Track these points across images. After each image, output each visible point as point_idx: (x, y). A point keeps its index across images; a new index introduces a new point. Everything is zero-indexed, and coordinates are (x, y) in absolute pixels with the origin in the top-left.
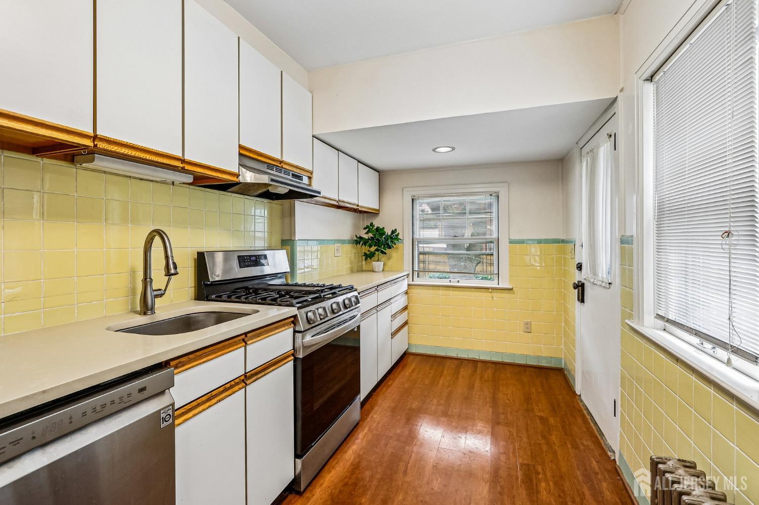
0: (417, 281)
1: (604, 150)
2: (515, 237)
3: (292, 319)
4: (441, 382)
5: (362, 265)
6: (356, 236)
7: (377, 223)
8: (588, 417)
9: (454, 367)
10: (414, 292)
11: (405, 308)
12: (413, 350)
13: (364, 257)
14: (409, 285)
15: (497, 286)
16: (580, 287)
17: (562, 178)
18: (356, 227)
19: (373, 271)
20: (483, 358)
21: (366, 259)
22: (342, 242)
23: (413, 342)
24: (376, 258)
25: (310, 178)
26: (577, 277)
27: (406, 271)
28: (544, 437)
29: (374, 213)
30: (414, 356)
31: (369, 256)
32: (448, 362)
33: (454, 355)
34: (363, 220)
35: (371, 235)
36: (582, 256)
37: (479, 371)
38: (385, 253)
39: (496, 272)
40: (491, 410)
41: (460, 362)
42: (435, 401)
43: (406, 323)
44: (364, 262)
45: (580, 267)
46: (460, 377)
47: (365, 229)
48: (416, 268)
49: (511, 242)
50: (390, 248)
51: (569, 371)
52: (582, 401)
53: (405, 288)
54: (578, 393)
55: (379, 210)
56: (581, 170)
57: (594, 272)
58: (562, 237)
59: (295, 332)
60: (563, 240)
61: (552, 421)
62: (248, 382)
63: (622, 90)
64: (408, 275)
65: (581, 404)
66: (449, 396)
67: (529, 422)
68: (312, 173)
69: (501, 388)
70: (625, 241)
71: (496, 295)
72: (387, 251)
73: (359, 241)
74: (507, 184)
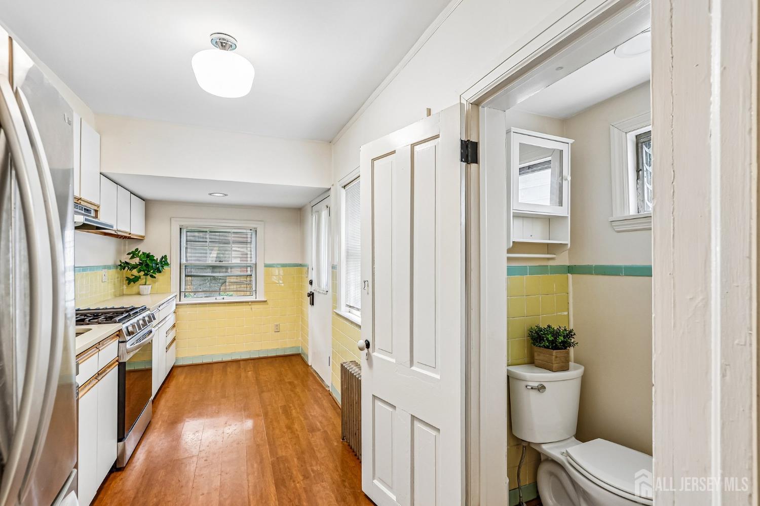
0: (184, 301)
1: (324, 213)
2: (267, 262)
3: (118, 333)
4: (213, 380)
5: (123, 289)
6: (120, 261)
7: (143, 248)
8: (316, 375)
9: (221, 368)
10: (182, 311)
11: (174, 326)
12: (180, 363)
13: (126, 282)
14: (177, 305)
15: (255, 300)
16: (311, 295)
17: (300, 222)
18: (119, 252)
19: (139, 294)
20: (244, 357)
21: (129, 283)
22: (107, 267)
23: (180, 356)
24: (142, 281)
25: (96, 211)
26: (310, 289)
27: (173, 293)
28: (292, 391)
29: (140, 239)
30: (182, 368)
31: (131, 281)
32: (215, 366)
33: (220, 360)
34: (125, 245)
35: (136, 261)
36: (313, 276)
37: (242, 367)
38: (155, 277)
39: (254, 289)
40: (256, 387)
41: (225, 364)
42: (213, 392)
43: (174, 339)
44: (125, 287)
45: (311, 283)
46: (228, 373)
47: (129, 254)
48: (183, 290)
49: (266, 266)
50: (160, 272)
51: (304, 354)
52: (312, 368)
53: (174, 307)
54: (310, 365)
55: (143, 237)
56: (312, 220)
57: (319, 286)
58: (299, 262)
59: (119, 342)
60: (301, 264)
61: (296, 382)
62: (99, 378)
63: (333, 185)
64: (176, 296)
65: (312, 370)
66: (223, 386)
67: (282, 386)
68: (98, 207)
69: (261, 373)
70: (334, 267)
71: (255, 307)
72: (157, 275)
73: (123, 266)
74: (263, 222)
